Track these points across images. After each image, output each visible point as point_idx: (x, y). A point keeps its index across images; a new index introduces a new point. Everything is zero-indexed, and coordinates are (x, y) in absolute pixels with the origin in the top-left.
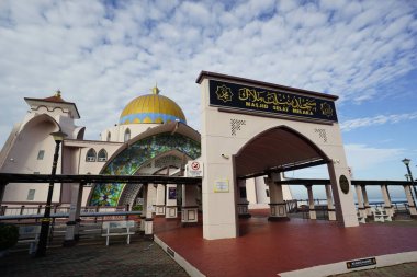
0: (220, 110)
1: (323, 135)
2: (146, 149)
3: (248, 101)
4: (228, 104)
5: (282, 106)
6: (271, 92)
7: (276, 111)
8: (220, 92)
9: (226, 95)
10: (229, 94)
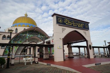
0: (59, 25)
1: (85, 33)
2: (25, 36)
3: (66, 23)
4: (61, 23)
5: (75, 25)
6: (73, 20)
7: (74, 26)
8: (59, 20)
9: (61, 21)
10: (62, 20)
